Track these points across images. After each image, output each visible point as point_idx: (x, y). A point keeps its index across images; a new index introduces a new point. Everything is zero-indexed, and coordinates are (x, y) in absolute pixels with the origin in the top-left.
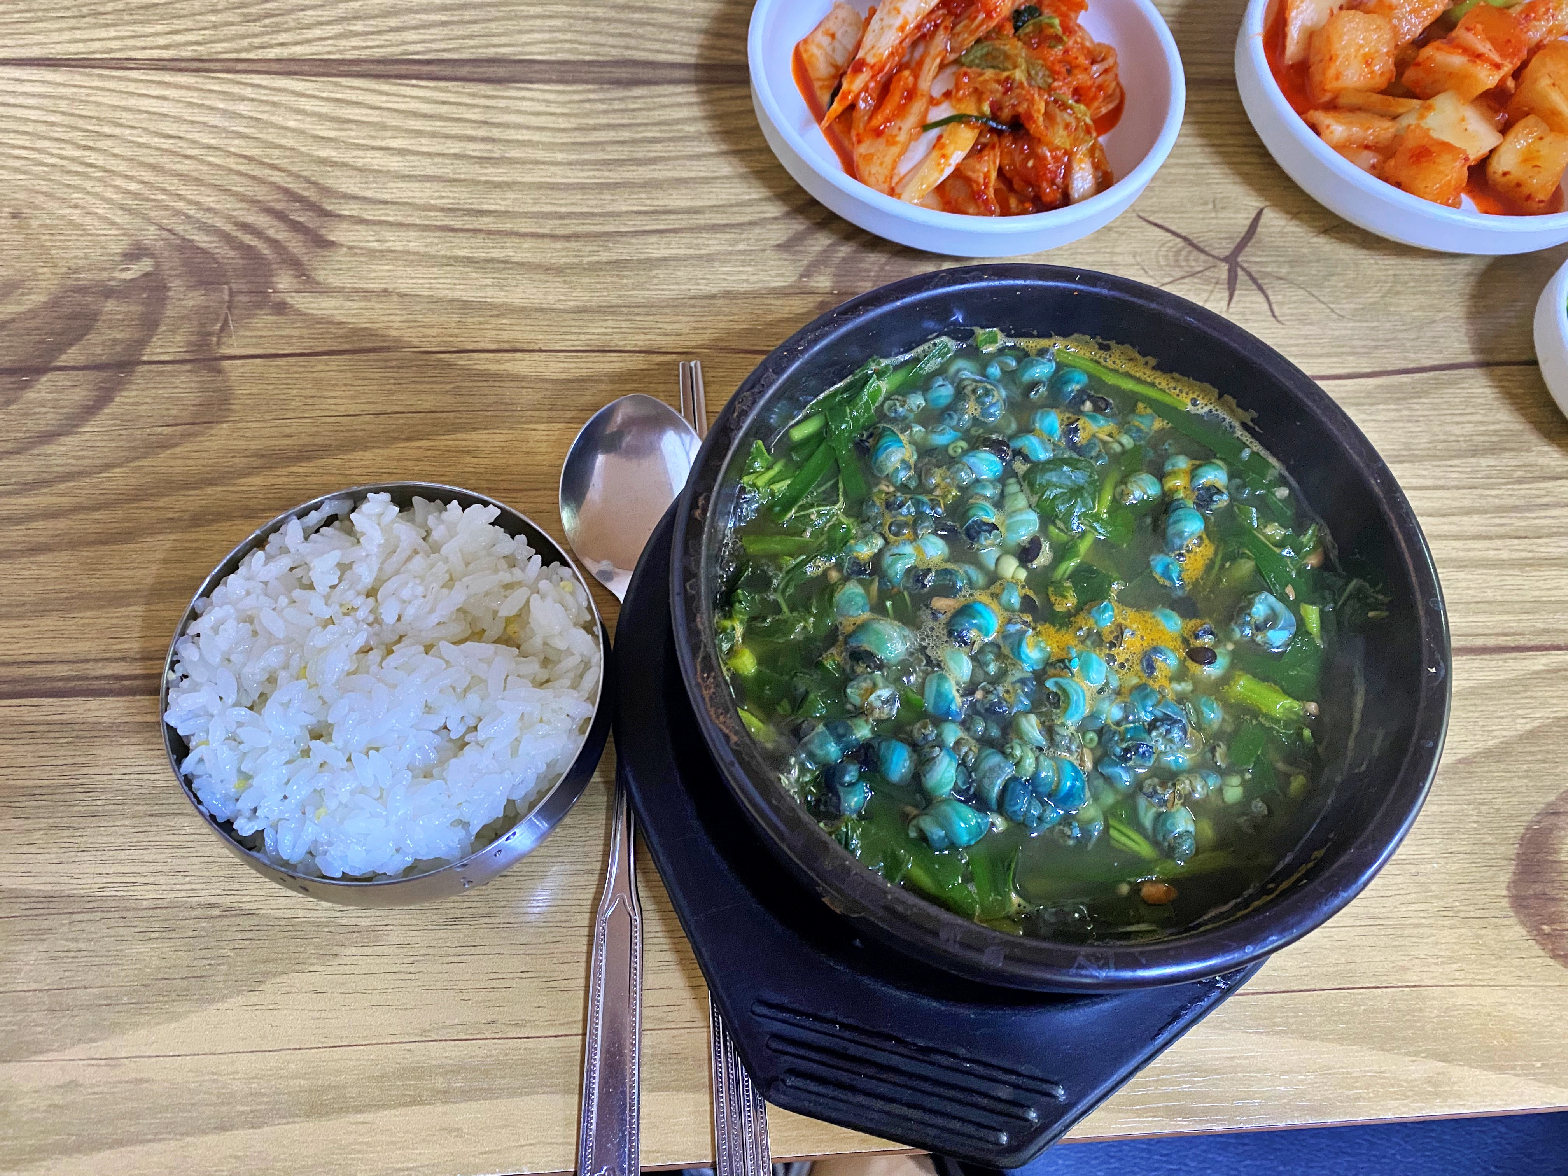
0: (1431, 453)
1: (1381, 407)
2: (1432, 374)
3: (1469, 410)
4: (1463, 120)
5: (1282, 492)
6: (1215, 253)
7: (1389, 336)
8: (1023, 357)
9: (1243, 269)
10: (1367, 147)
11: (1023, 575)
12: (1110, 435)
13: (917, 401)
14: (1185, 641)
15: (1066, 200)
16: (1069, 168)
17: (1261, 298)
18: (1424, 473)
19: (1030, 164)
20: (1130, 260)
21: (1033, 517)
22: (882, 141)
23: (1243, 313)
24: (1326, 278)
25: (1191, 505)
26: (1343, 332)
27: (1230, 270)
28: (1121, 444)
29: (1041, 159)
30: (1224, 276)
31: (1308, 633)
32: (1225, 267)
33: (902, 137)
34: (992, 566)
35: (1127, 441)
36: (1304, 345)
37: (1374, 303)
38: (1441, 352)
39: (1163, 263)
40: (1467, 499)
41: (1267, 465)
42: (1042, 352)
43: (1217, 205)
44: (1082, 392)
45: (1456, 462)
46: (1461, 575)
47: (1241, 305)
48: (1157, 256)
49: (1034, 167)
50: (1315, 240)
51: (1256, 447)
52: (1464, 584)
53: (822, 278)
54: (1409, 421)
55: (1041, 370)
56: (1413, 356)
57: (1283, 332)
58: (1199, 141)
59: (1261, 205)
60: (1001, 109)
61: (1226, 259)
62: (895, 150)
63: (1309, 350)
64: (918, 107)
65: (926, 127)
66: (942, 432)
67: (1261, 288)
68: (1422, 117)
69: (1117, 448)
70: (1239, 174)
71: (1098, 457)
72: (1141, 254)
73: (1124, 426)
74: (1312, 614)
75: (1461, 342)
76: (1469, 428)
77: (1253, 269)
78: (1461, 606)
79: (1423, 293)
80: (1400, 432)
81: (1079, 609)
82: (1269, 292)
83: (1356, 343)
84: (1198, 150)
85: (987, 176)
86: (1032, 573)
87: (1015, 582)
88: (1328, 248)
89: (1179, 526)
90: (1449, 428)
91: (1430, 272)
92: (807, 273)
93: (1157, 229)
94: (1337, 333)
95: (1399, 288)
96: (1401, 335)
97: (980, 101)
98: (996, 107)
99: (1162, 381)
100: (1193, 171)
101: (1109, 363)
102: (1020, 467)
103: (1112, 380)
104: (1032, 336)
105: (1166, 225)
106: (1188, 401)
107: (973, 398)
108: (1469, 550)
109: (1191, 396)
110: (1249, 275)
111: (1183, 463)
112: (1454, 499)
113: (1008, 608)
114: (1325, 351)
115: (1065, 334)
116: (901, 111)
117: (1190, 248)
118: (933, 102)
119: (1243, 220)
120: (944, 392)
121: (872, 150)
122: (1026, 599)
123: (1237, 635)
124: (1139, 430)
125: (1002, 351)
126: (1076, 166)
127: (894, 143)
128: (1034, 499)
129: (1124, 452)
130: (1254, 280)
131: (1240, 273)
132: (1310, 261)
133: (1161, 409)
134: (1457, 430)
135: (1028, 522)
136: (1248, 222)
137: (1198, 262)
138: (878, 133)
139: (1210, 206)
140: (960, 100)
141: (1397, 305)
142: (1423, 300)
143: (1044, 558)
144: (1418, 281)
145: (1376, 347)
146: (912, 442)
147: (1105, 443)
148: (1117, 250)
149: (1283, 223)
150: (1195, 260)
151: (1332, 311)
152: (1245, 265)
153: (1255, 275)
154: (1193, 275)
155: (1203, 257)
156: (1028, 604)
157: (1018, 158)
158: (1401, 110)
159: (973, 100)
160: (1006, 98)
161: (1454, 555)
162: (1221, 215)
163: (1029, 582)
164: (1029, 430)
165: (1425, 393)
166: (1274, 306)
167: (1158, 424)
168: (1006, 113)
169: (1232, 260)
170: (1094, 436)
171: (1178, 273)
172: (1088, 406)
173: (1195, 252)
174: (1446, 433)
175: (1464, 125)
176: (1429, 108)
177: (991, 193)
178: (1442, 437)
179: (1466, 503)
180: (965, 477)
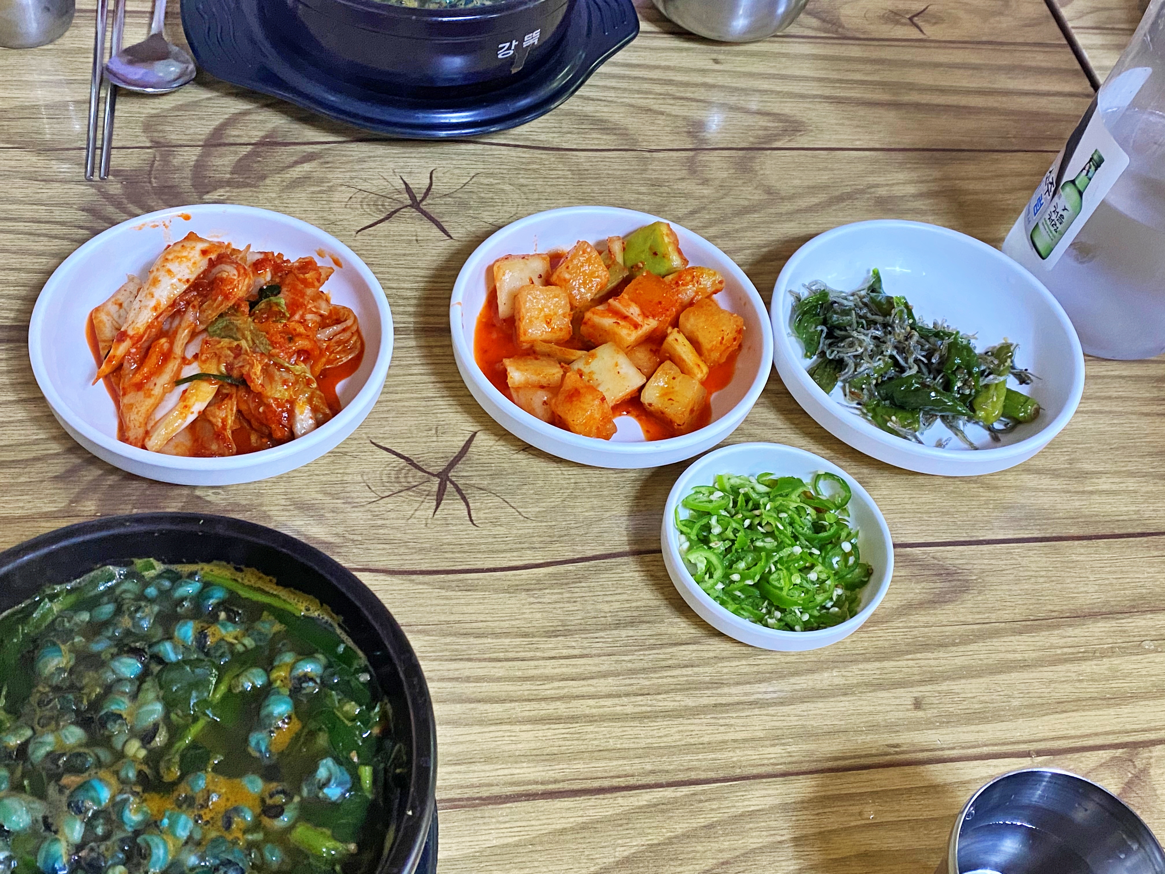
0: (582, 627)
1: (547, 591)
2: (592, 562)
3: (619, 591)
4: (616, 365)
5: (365, 677)
6: (430, 470)
7: (563, 533)
8: (176, 579)
9: (452, 482)
10: (542, 387)
11: (143, 753)
12: (236, 638)
13: (85, 616)
14: (263, 801)
15: (292, 437)
16: (291, 413)
17: (463, 506)
18: (574, 644)
19: (261, 410)
20: (359, 478)
21: (159, 707)
22: (141, 394)
23: (445, 519)
24: (519, 487)
25: (286, 691)
26: (527, 531)
27: (440, 484)
28: (244, 645)
29: (269, 406)
30: (435, 488)
31: (361, 789)
32: (437, 481)
33: (157, 391)
34: (119, 747)
35: (249, 642)
36: (492, 543)
37: (557, 506)
38: (603, 545)
39: (385, 479)
40: (606, 664)
41: (356, 657)
42: (191, 575)
43: (438, 430)
44: (218, 604)
45: (602, 634)
46: (591, 728)
47: (446, 512)
48: (381, 474)
49: (264, 412)
50: (516, 456)
51: (350, 643)
52: (591, 736)
53: (89, 503)
54: (568, 602)
55: (190, 589)
56: (579, 548)
57: (476, 533)
58: (433, 378)
59: (474, 429)
60: (232, 369)
61: (438, 475)
62: (150, 402)
63: (496, 547)
64: (172, 366)
65: (179, 382)
66: (98, 642)
67: (464, 499)
68: (588, 363)
69: (240, 648)
70: (461, 405)
71: (222, 656)
72: (368, 473)
73: (248, 632)
74: (366, 773)
75: (621, 535)
76: (617, 605)
77: (460, 482)
78: (586, 754)
79: (596, 496)
80: (559, 611)
81: (181, 778)
82: (470, 501)
83: (534, 539)
84: (431, 385)
85: (224, 421)
86: (150, 751)
87: (134, 759)
88: (525, 462)
89: (270, 708)
90: (599, 606)
91: (604, 479)
92: (76, 500)
93: (385, 452)
94: (520, 532)
95: (577, 493)
96: (573, 531)
97: (219, 363)
98: (230, 367)
99: (283, 593)
100: (424, 403)
101: (246, 582)
102: (156, 668)
103: (244, 593)
104: (182, 563)
105: (393, 449)
106: (303, 608)
107: (127, 613)
108: (600, 707)
109: (305, 604)
110: (456, 486)
111: (288, 658)
112: (595, 665)
113: (124, 781)
114: (509, 546)
115: (208, 561)
116: (158, 370)
117: (410, 467)
118: (185, 361)
119: (459, 442)
120: (107, 609)
121: (132, 401)
122: (140, 773)
123: (305, 792)
124: (260, 633)
125: (160, 576)
126: (297, 411)
127: (150, 396)
128: (161, 693)
129: (247, 651)
130: (459, 491)
131: (449, 485)
132: (508, 474)
133: (281, 615)
134: (606, 607)
135: (153, 712)
136: (462, 444)
137: (415, 477)
138: (139, 387)
139: (434, 432)
140: (204, 362)
141: (574, 507)
142: (595, 502)
143: (160, 740)
144: (595, 487)
145: (551, 542)
146: (73, 650)
147: (232, 645)
148: (348, 471)
149: (492, 443)
150: (413, 477)
151: (520, 513)
152: (454, 479)
153: (460, 487)
154: (408, 489)
155: (420, 474)
156: (142, 778)
157: (252, 406)
158: (573, 358)
159: (215, 361)
160: (236, 362)
161: (587, 711)
162: (440, 439)
163: (146, 761)
164: (169, 637)
165: (585, 578)
166: (472, 512)
167: (278, 627)
168: (235, 373)
169: (444, 477)
170: (222, 639)
171: (397, 487)
172: (223, 615)
173: (415, 470)
174: (596, 611)
175: (618, 369)
176: (593, 356)
177: (229, 433)
178: (593, 614)
179: (604, 668)
180: (110, 677)
